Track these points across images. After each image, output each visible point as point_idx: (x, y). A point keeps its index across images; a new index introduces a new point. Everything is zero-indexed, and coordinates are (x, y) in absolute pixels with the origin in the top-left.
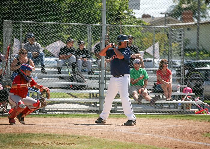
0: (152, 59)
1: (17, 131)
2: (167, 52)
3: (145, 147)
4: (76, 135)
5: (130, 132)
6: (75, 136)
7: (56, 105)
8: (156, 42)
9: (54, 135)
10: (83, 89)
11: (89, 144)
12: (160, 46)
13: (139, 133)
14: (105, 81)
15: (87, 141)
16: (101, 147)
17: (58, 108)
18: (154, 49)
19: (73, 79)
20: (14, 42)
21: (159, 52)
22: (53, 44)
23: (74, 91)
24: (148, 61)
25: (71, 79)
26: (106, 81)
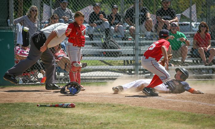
0: (189, 23)
1: (50, 100)
2: (205, 14)
3: (183, 114)
4: (110, 103)
5: (167, 99)
6: (110, 105)
7: (89, 73)
8: (193, 4)
9: (88, 104)
10: (117, 56)
11: (125, 112)
12: (197, 8)
13: (176, 100)
14: (139, 47)
15: (122, 109)
16: (137, 115)
17: (91, 76)
18: (191, 12)
19: (107, 46)
20: (44, 8)
21: (196, 15)
22: (84, 9)
23: (107, 58)
24: (185, 25)
25: (104, 46)
26: (141, 47)
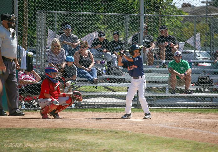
0: (193, 51)
1: (53, 126)
2: (209, 43)
3: (186, 142)
4: (113, 130)
5: (171, 127)
6: (113, 132)
7: (92, 99)
8: (197, 32)
9: (91, 130)
10: (121, 82)
11: (128, 139)
12: (201, 36)
13: (180, 128)
15: (125, 136)
16: (140, 143)
17: (95, 102)
18: (195, 40)
19: (110, 72)
20: (48, 33)
21: (200, 43)
22: (89, 35)
23: (110, 84)
24: (189, 53)
25: (108, 72)
